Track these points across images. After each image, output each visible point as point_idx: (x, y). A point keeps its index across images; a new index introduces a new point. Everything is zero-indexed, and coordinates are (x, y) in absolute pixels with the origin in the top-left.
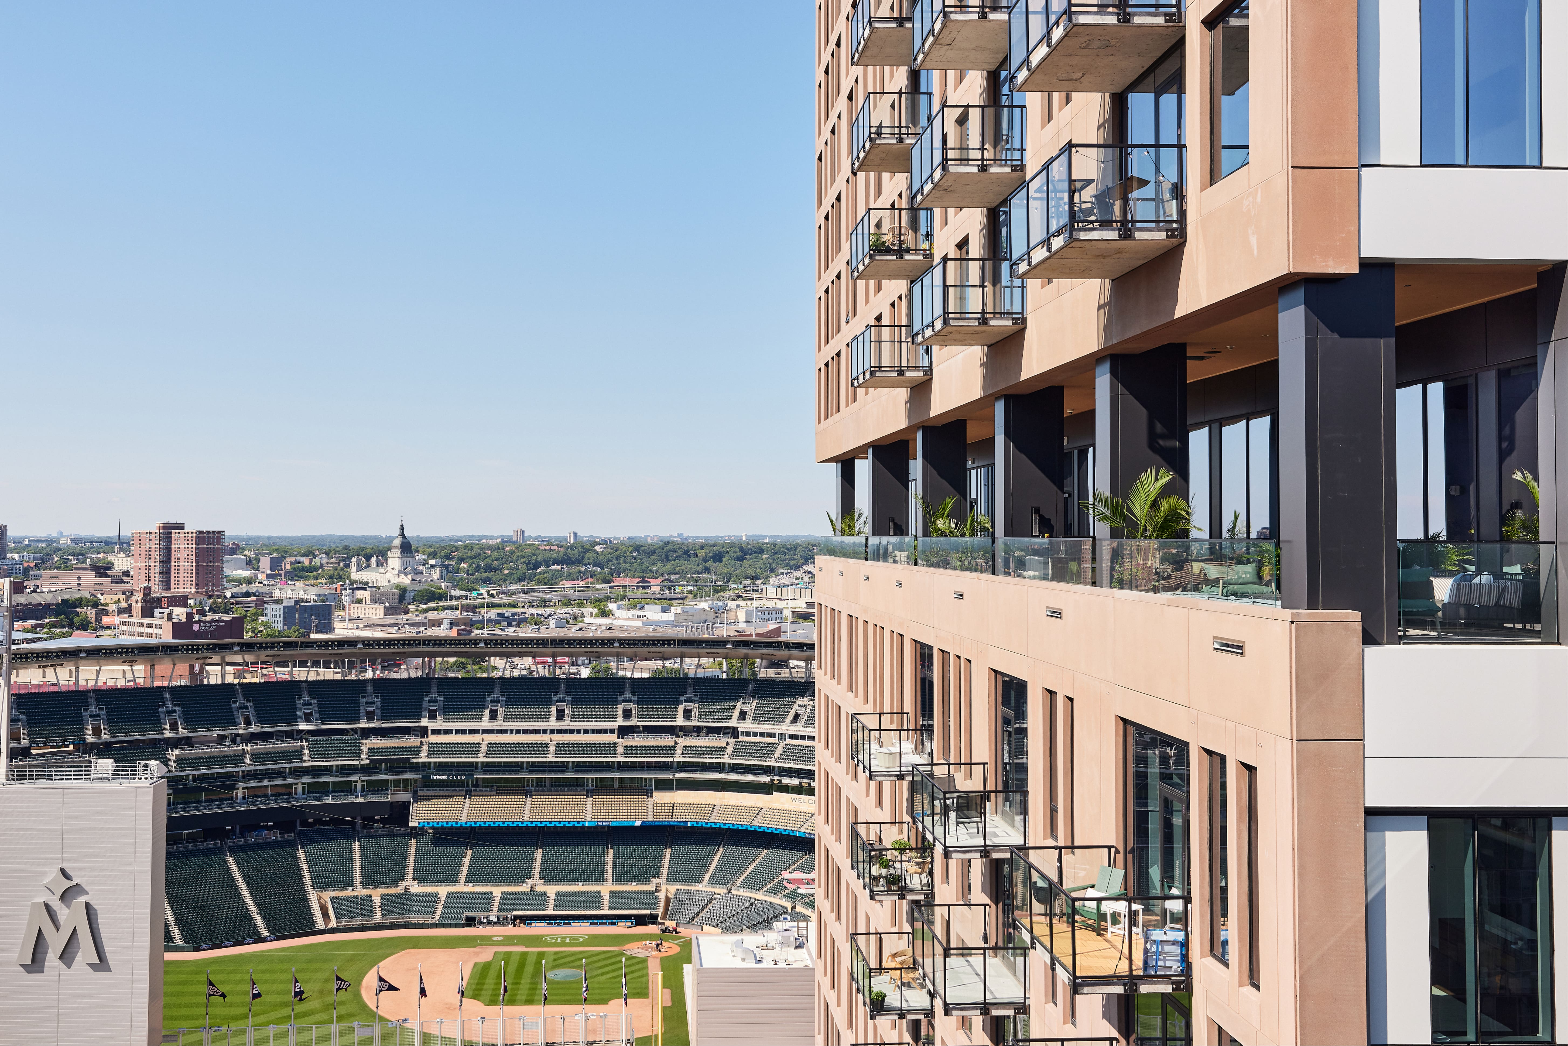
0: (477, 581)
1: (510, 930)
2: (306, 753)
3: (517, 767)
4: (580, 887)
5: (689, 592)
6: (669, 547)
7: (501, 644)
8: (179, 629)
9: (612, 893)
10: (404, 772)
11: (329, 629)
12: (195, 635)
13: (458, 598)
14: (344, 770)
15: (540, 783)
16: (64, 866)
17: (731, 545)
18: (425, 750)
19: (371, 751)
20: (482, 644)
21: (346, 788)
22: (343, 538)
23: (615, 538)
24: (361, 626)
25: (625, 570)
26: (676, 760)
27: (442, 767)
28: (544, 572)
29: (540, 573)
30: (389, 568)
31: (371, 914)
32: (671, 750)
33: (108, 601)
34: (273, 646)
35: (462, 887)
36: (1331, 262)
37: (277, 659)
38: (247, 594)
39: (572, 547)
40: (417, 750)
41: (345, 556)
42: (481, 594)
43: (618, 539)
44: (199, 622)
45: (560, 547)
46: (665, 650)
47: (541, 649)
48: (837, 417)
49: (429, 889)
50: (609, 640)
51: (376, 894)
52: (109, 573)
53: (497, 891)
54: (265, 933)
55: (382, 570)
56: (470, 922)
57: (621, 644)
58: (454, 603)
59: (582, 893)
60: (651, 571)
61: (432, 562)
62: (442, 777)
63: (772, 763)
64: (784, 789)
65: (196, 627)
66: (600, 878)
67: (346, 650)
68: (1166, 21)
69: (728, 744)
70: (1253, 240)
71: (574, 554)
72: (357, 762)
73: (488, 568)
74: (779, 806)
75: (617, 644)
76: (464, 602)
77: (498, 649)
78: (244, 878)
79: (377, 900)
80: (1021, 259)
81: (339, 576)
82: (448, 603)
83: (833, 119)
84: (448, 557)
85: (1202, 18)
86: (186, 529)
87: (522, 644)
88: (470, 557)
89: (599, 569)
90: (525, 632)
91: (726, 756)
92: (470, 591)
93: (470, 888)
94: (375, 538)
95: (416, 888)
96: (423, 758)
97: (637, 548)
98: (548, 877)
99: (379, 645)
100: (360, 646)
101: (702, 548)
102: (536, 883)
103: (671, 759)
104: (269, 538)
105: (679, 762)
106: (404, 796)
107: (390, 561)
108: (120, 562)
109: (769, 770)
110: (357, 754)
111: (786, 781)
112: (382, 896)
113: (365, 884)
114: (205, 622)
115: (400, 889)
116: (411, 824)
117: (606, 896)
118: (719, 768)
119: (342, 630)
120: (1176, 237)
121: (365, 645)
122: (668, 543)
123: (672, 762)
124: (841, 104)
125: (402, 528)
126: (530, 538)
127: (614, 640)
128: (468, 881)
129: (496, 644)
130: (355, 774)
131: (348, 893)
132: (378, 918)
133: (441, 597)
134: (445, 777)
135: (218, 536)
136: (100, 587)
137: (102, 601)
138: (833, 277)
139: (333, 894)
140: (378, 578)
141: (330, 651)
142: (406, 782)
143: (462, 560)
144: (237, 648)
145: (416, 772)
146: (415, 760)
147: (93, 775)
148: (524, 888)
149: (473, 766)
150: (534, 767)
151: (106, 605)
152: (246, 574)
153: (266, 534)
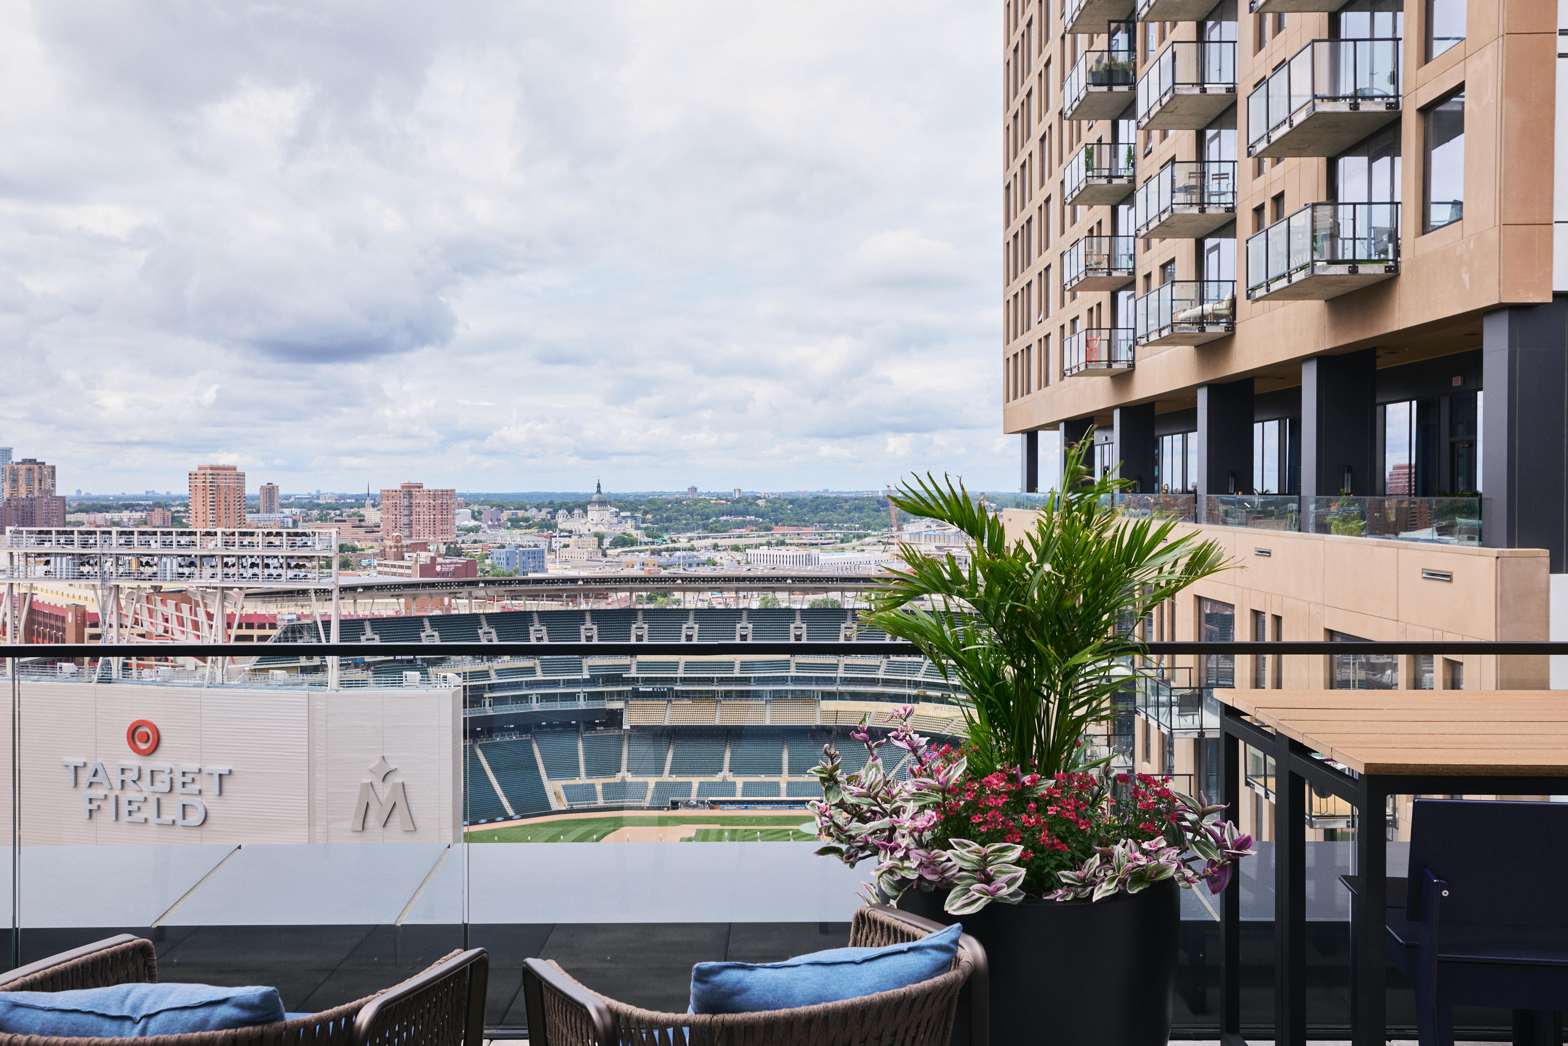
0: (660, 529)
1: (707, 812)
2: (539, 669)
3: (710, 681)
4: (763, 778)
5: (836, 538)
6: (818, 501)
7: (695, 581)
8: (426, 570)
9: (789, 783)
10: (618, 685)
11: (543, 569)
12: (438, 574)
13: (646, 544)
14: (569, 683)
15: (727, 694)
16: (385, 755)
17: (869, 499)
18: (634, 668)
19: (591, 668)
20: (679, 581)
21: (572, 697)
22: (547, 495)
23: (772, 493)
24: (569, 567)
25: (781, 520)
26: (839, 675)
27: (647, 681)
28: (716, 522)
29: (712, 523)
30: (589, 519)
31: (595, 798)
32: (835, 667)
33: (364, 547)
34: (510, 582)
35: (667, 777)
36: (1531, 295)
37: (514, 594)
38: (475, 542)
39: (738, 501)
40: (627, 668)
41: (551, 510)
42: (665, 541)
43: (775, 494)
44: (441, 564)
45: (727, 500)
46: (830, 585)
47: (727, 585)
48: (1026, 397)
49: (641, 779)
50: (783, 578)
51: (599, 783)
52: (363, 524)
53: (695, 781)
54: (511, 812)
55: (583, 521)
56: (675, 805)
57: (793, 581)
58: (643, 547)
59: (765, 783)
60: (804, 521)
61: (623, 514)
62: (648, 690)
63: (919, 678)
64: (928, 699)
65: (438, 568)
66: (778, 771)
67: (569, 586)
68: (1387, 108)
69: (881, 662)
70: (1466, 277)
71: (740, 506)
72: (580, 677)
73: (669, 519)
74: (924, 713)
75: (789, 581)
76: (653, 547)
77: (692, 585)
78: (492, 769)
79: (599, 788)
80: (1259, 286)
81: (548, 526)
82: (638, 548)
83: (1023, 156)
84: (636, 510)
85: (1418, 107)
86: (425, 488)
87: (712, 581)
88: (655, 510)
89: (761, 520)
90: (706, 571)
91: (880, 672)
92: (655, 537)
93: (674, 779)
94: (573, 494)
95: (630, 778)
96: (633, 673)
97: (792, 502)
98: (735, 769)
99: (595, 582)
100: (580, 583)
101: (846, 501)
102: (725, 775)
103: (835, 675)
104: (487, 495)
105: (841, 678)
106: (617, 705)
107: (589, 513)
108: (372, 516)
109: (917, 684)
110: (580, 670)
111: (930, 693)
112: (604, 785)
113: (590, 773)
114: (446, 564)
115: (618, 778)
116: (625, 727)
117: (783, 786)
118: (874, 682)
119: (554, 570)
120: (1392, 271)
121: (584, 582)
122: (818, 497)
123: (835, 678)
124: (1033, 145)
125: (599, 486)
126: (702, 494)
127: (787, 578)
128: (671, 772)
129: (691, 581)
130: (578, 686)
131: (577, 781)
132: (601, 802)
133: (633, 543)
134: (651, 689)
135: (448, 494)
136: (356, 536)
137: (359, 547)
138: (1024, 284)
139: (564, 782)
140: (580, 527)
141: (556, 587)
142: (620, 694)
143: (646, 513)
144: (482, 585)
145: (628, 685)
146: (624, 676)
147: (405, 684)
148: (718, 778)
149: (673, 680)
150: (722, 681)
151: (363, 550)
152: (473, 523)
153: (485, 492)
